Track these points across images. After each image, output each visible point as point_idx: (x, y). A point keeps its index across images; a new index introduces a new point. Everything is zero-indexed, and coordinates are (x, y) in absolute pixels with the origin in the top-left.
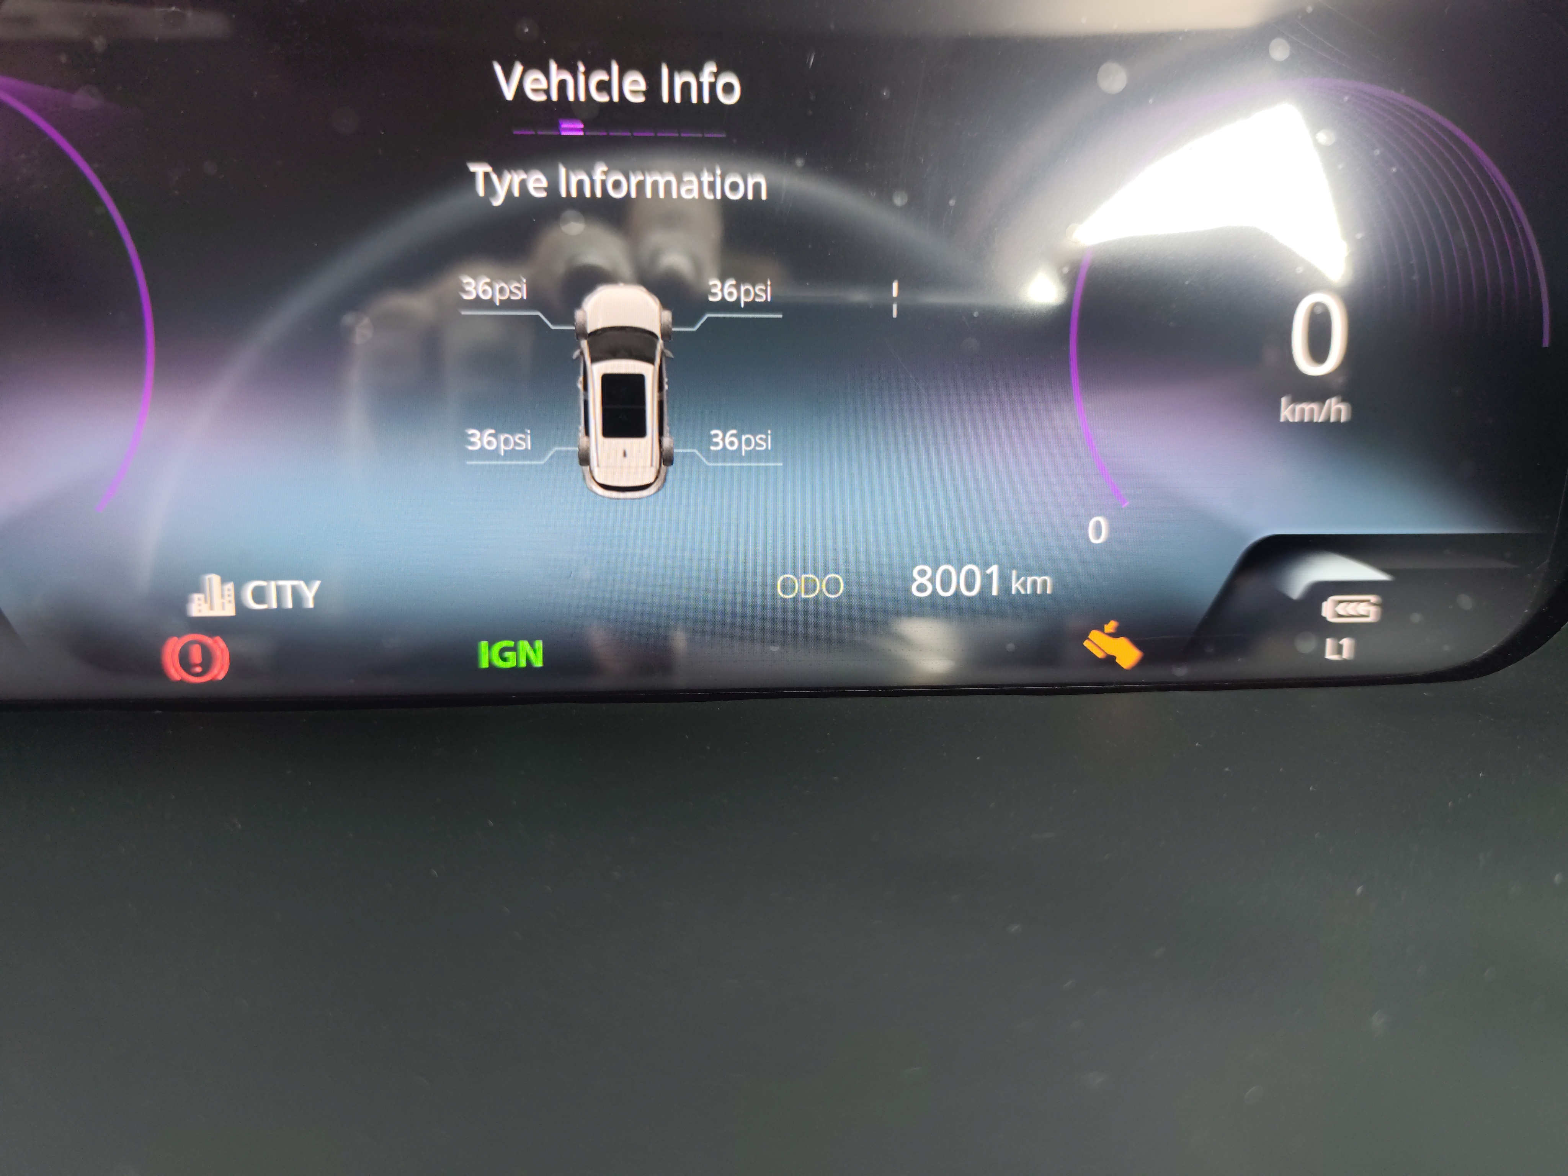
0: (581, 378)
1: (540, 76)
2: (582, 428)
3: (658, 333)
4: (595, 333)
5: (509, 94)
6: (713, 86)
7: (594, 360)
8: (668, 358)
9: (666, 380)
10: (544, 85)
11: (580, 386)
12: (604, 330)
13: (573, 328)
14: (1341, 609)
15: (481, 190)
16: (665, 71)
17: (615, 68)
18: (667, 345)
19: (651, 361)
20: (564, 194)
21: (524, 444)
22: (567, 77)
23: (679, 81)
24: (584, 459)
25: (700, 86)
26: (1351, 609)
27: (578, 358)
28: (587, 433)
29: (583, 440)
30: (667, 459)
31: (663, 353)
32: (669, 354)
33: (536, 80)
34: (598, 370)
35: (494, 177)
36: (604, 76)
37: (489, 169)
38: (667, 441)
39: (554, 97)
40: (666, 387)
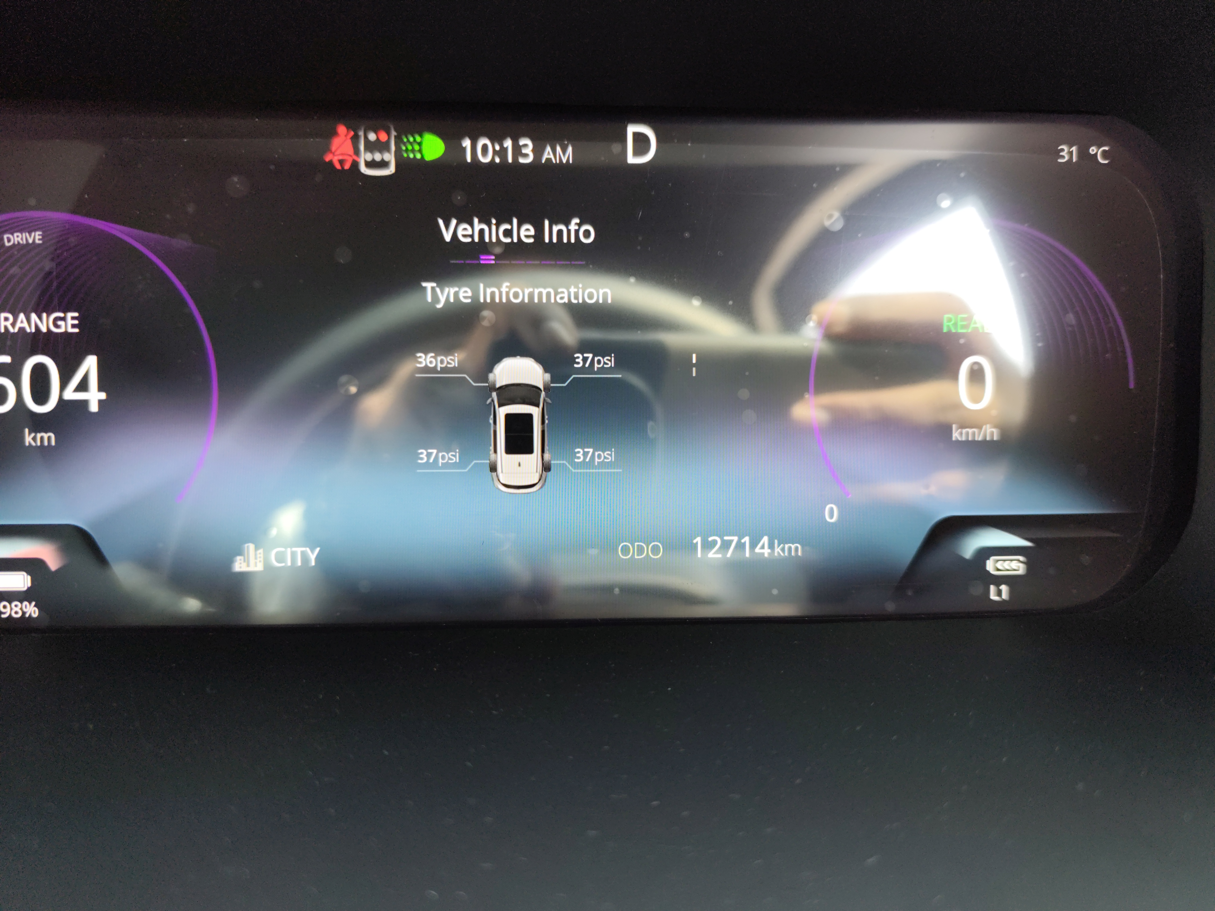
0: (492, 417)
1: (466, 226)
2: (492, 448)
3: (542, 389)
4: (501, 388)
5: (448, 237)
6: (577, 232)
7: (500, 405)
8: (547, 403)
9: (546, 417)
10: (470, 232)
11: (491, 421)
12: (507, 386)
13: (487, 385)
14: (999, 565)
15: (429, 299)
16: (547, 223)
17: (515, 221)
18: (547, 395)
19: (537, 405)
20: (482, 300)
21: (454, 459)
22: (485, 227)
23: (555, 229)
24: (493, 468)
25: (569, 231)
26: (1006, 565)
27: (490, 403)
28: (495, 451)
29: (493, 456)
30: (546, 468)
31: (544, 400)
32: (549, 400)
33: (465, 229)
34: (502, 412)
35: (438, 290)
36: (508, 227)
37: (434, 285)
38: (547, 456)
39: (476, 239)
40: (547, 422)
